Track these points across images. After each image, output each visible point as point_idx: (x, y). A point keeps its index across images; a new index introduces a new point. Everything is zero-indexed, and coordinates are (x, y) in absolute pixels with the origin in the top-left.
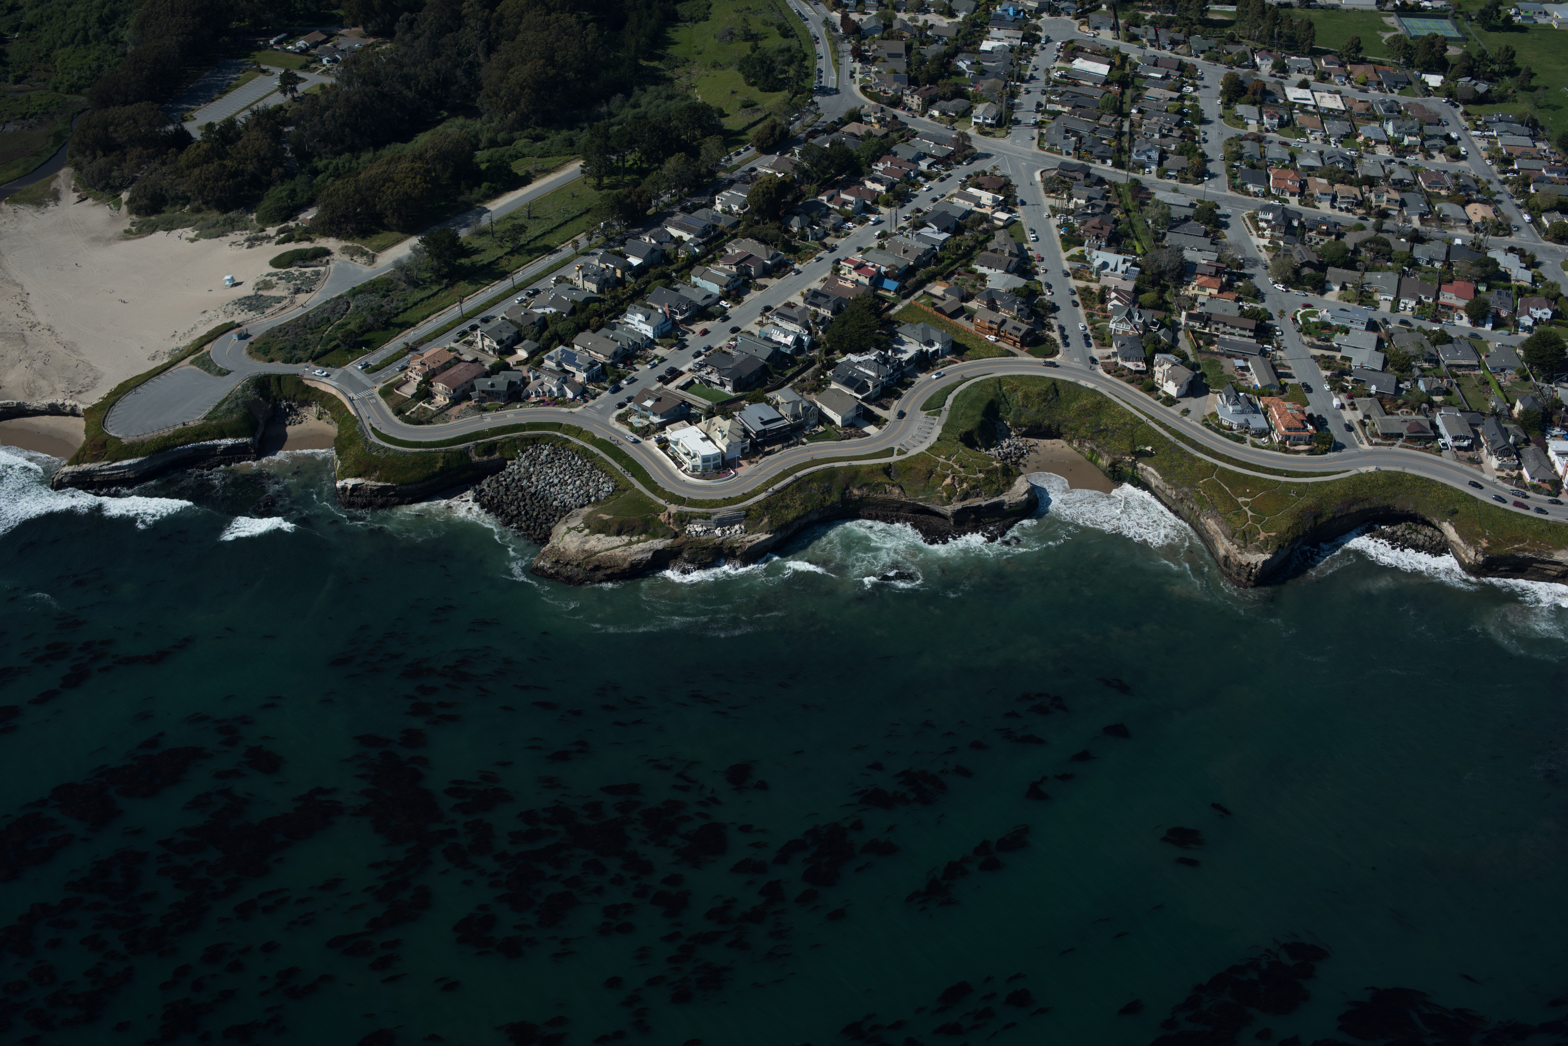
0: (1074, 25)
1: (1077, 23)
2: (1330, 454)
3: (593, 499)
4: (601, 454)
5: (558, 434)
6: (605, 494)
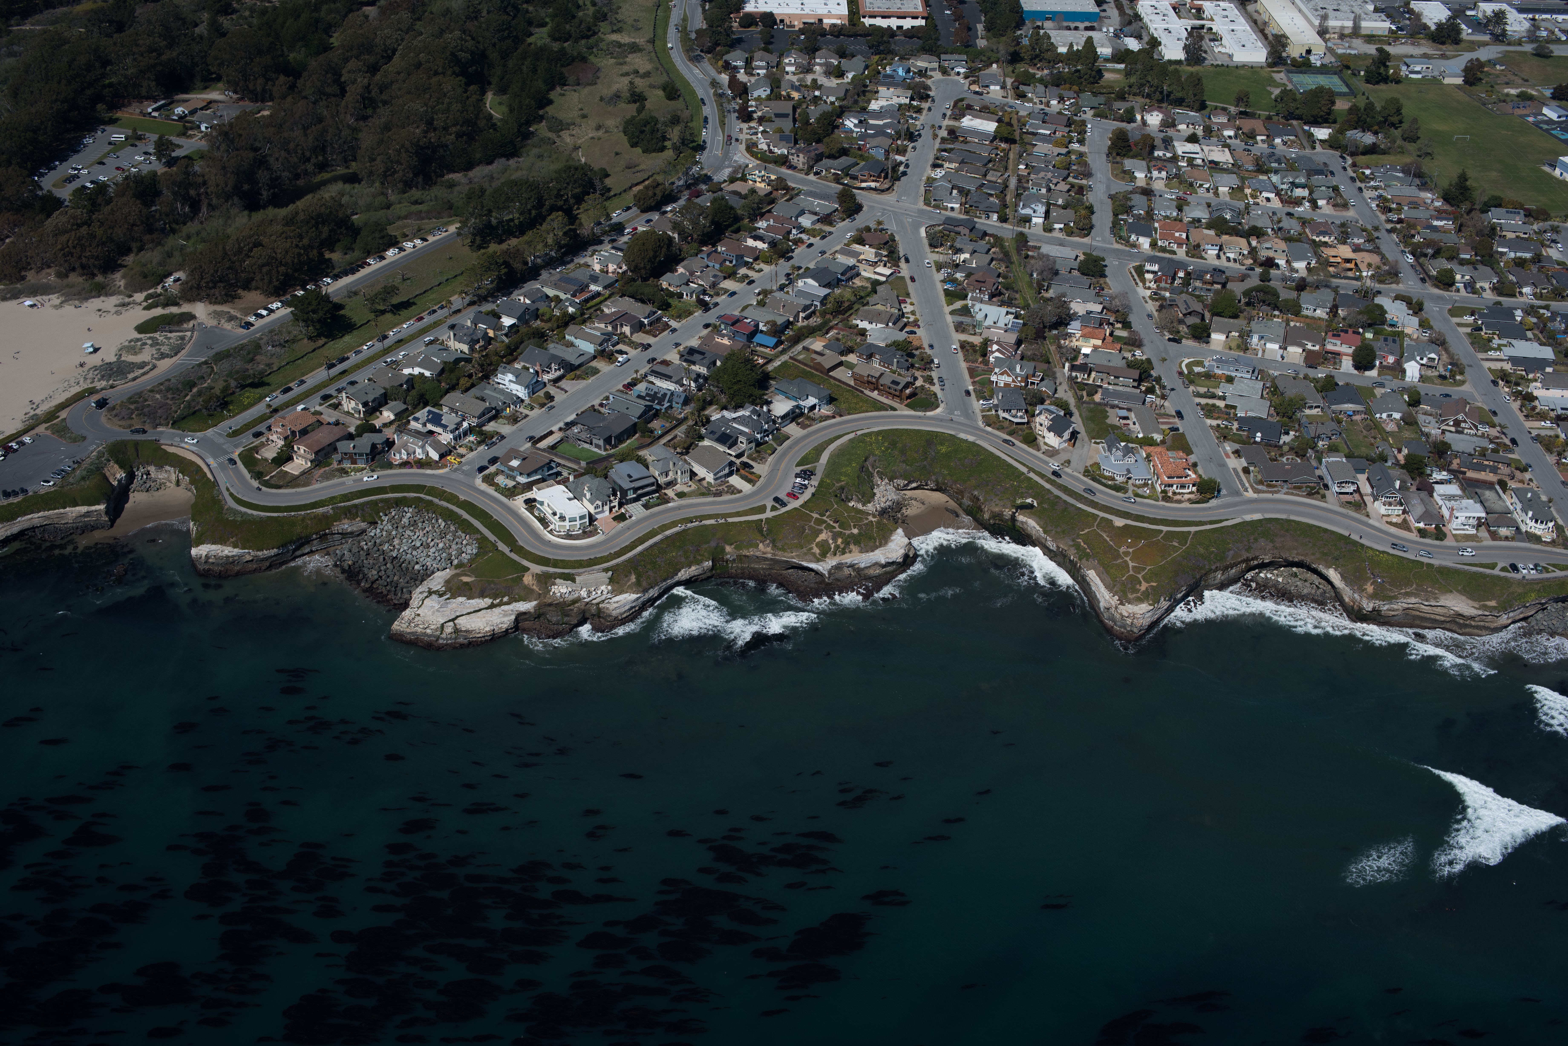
0: (963, 84)
1: (966, 82)
2: (1213, 502)
3: (456, 562)
4: (466, 516)
5: (422, 496)
6: (468, 557)
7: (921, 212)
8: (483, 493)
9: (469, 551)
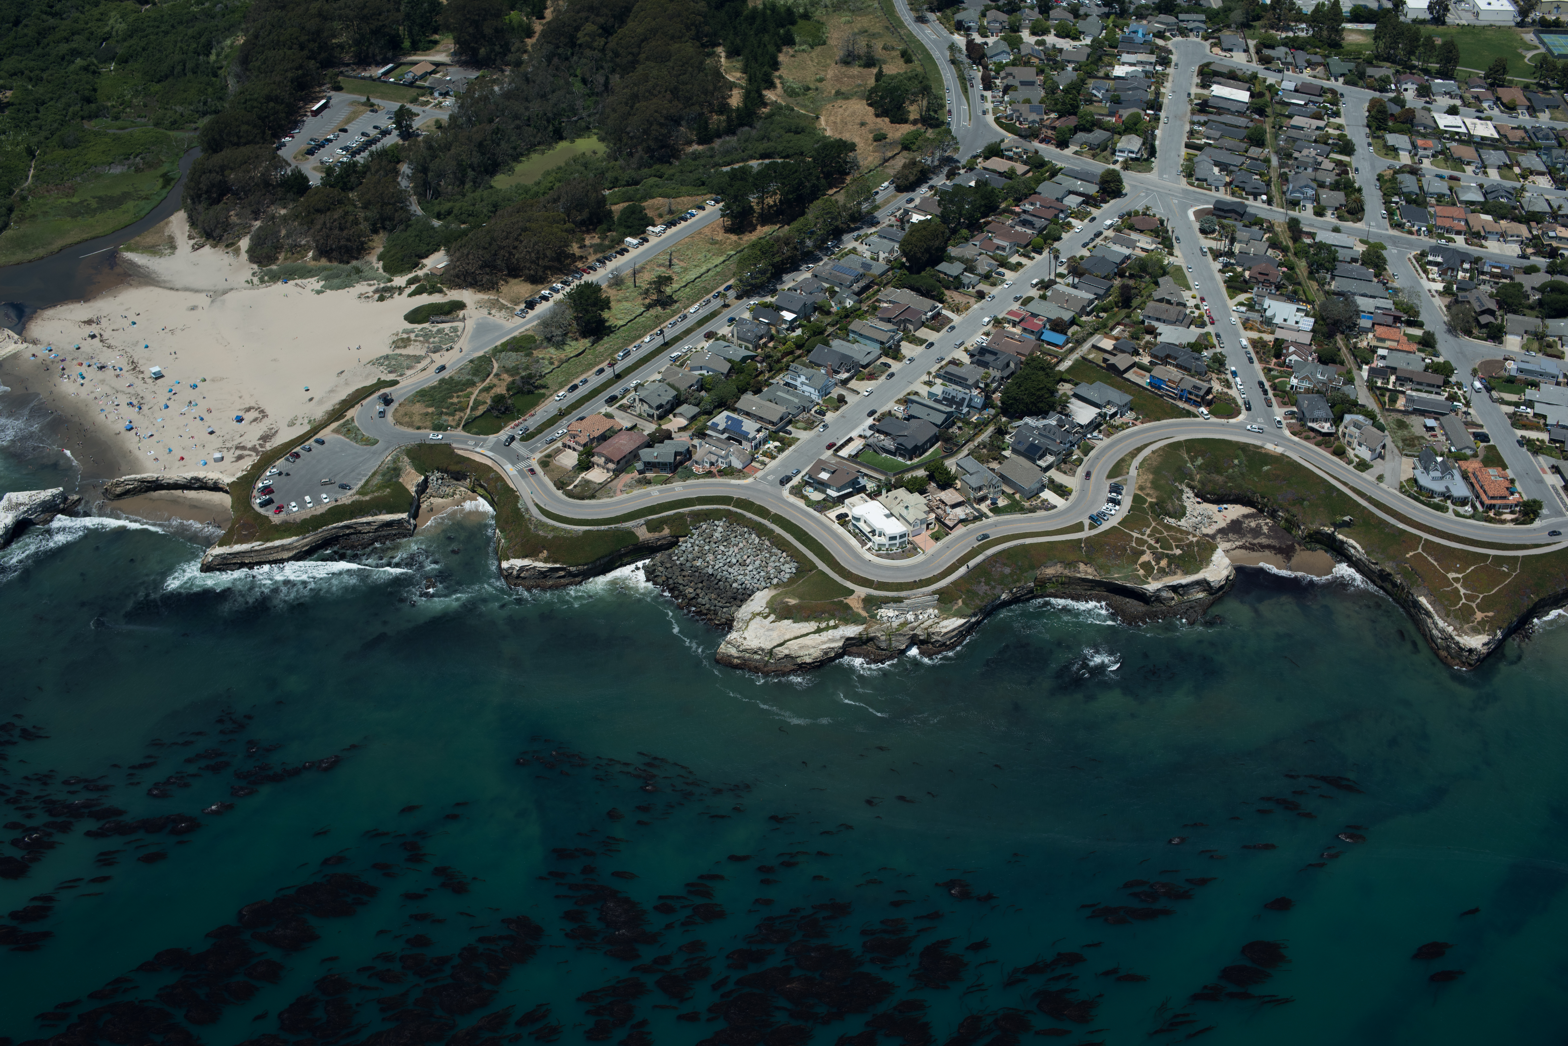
0: (1204, 47)
1: (1207, 44)
2: (1537, 523)
3: (775, 581)
4: (778, 530)
5: (730, 508)
6: (788, 576)
7: (1185, 191)
8: (792, 505)
9: (788, 571)
